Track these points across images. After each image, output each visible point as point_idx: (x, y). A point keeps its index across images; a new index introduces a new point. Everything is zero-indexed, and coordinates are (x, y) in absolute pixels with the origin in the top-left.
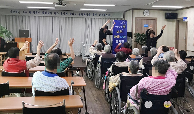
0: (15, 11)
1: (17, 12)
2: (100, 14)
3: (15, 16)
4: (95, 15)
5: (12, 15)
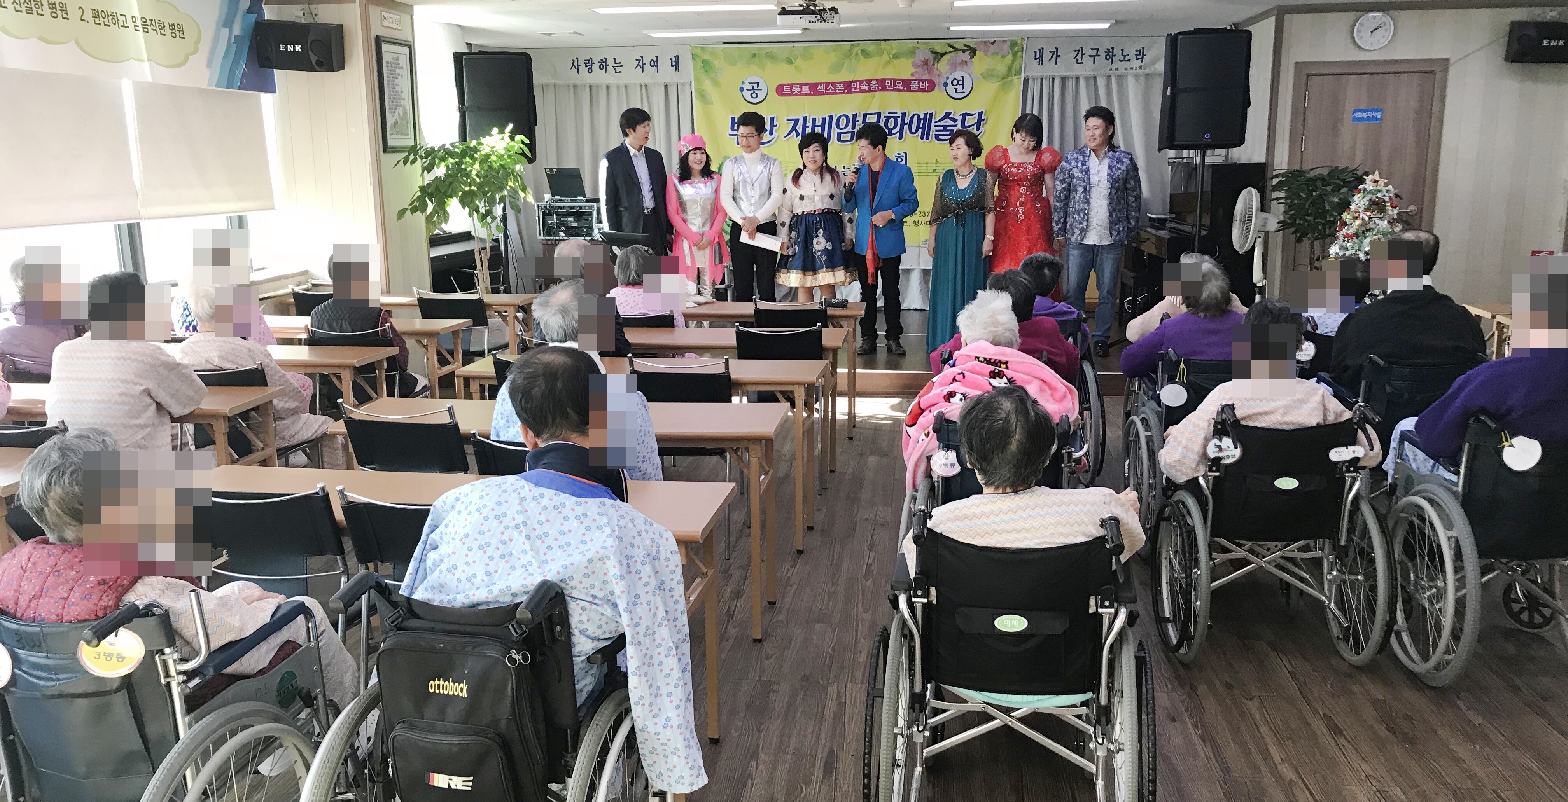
2: (1080, 52)
4: (1047, 56)
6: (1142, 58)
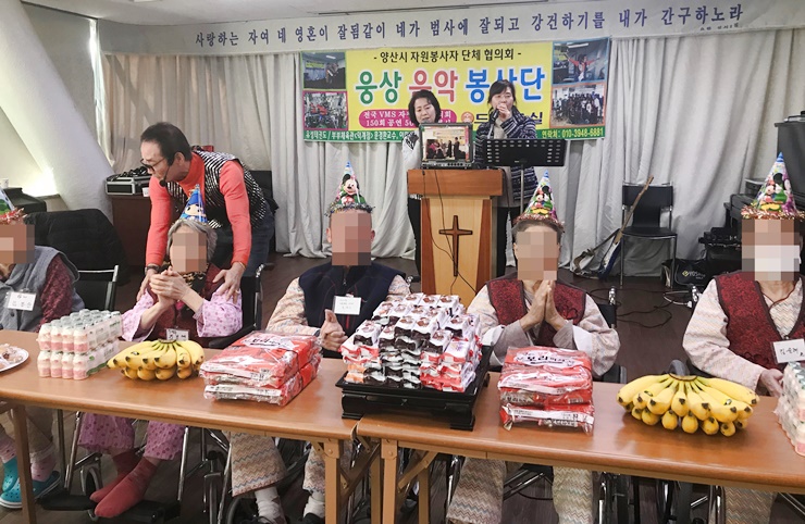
2: (669, 12)
3: (217, 58)
5: (205, 58)
6: (738, 16)
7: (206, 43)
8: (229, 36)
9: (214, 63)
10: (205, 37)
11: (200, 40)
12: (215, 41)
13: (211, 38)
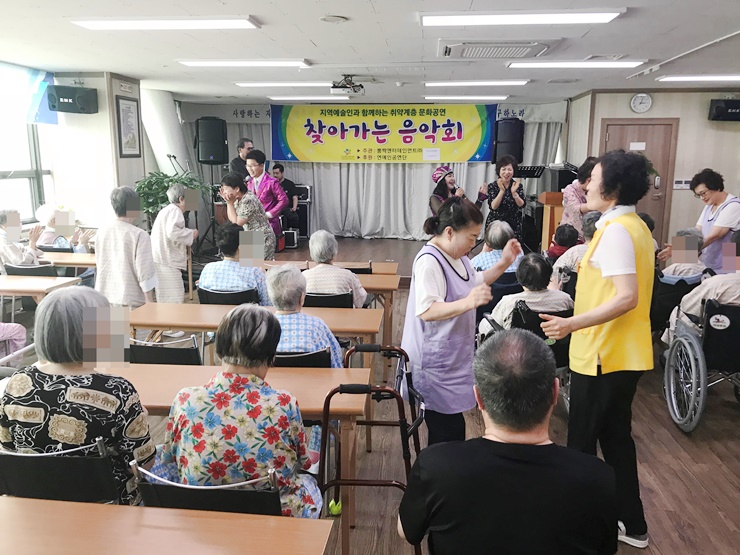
0: (246, 111)
1: (250, 113)
3: (247, 125)
5: (239, 124)
7: (240, 115)
8: (253, 112)
9: (245, 127)
10: (239, 112)
11: (236, 113)
12: (246, 115)
13: (243, 113)
